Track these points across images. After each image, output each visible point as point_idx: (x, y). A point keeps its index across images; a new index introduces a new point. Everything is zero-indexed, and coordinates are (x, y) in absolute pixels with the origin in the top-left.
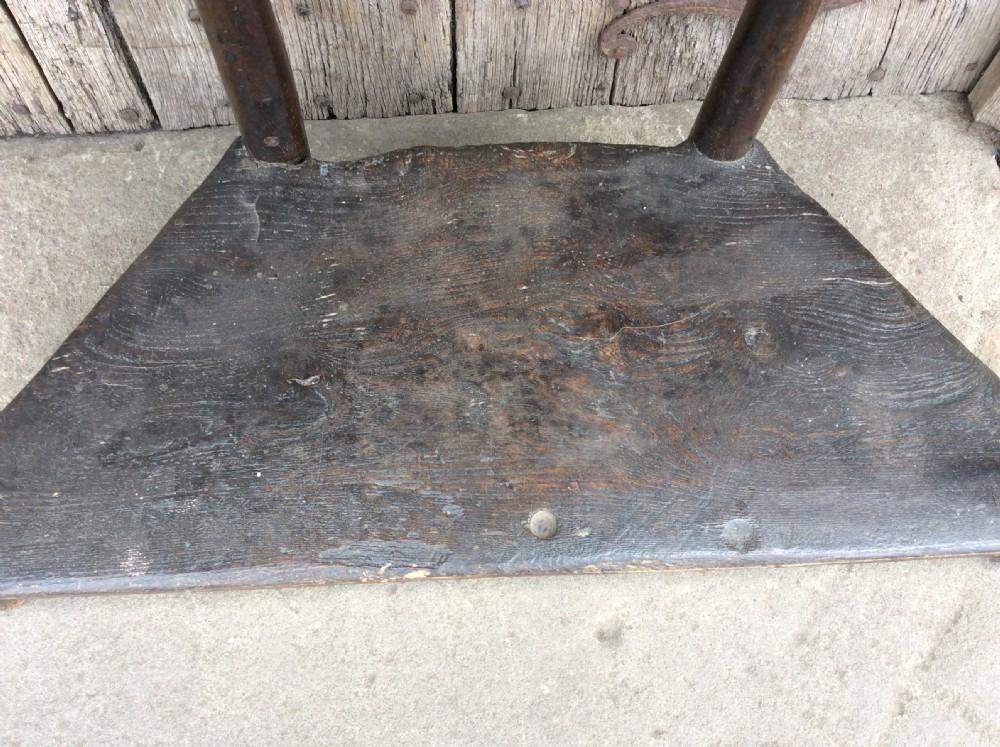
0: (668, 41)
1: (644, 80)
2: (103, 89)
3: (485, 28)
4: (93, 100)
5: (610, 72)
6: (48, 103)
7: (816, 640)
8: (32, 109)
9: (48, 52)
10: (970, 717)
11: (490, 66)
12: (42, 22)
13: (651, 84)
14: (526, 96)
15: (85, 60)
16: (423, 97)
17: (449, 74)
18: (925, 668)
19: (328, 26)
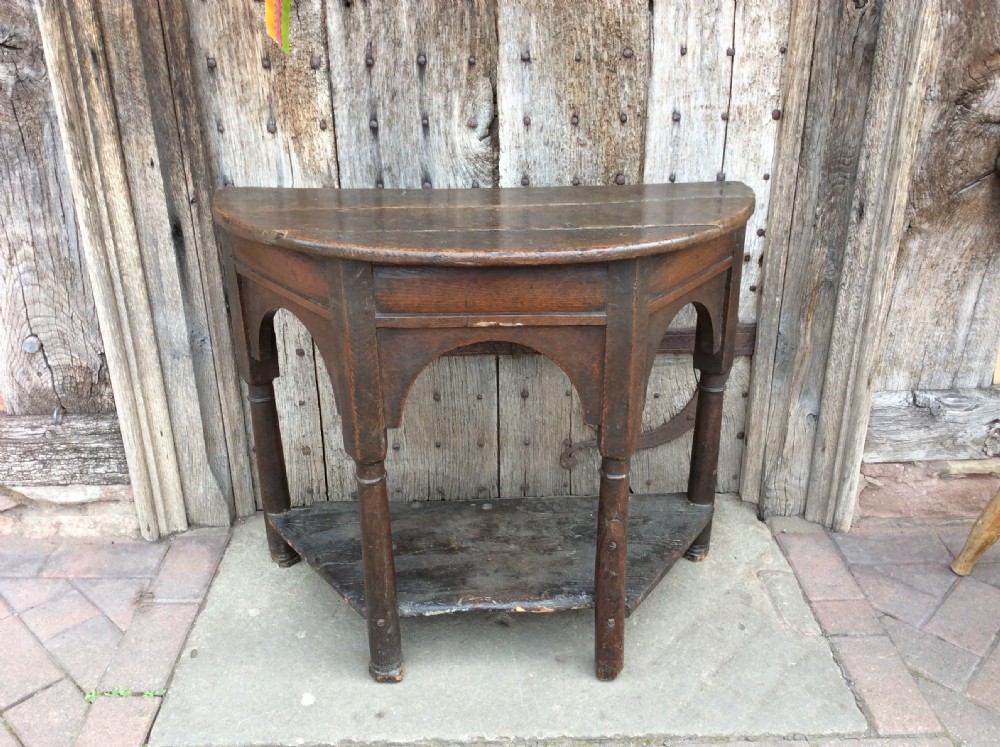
0: (591, 462)
1: (583, 482)
2: (348, 482)
3: (512, 454)
4: (342, 487)
5: (568, 477)
6: (323, 488)
7: (660, 664)
8: (315, 491)
9: (332, 460)
10: (737, 693)
11: (515, 473)
12: (335, 448)
13: (587, 484)
14: (531, 489)
15: (345, 466)
16: (485, 489)
17: (496, 477)
18: (714, 675)
19: (447, 452)
